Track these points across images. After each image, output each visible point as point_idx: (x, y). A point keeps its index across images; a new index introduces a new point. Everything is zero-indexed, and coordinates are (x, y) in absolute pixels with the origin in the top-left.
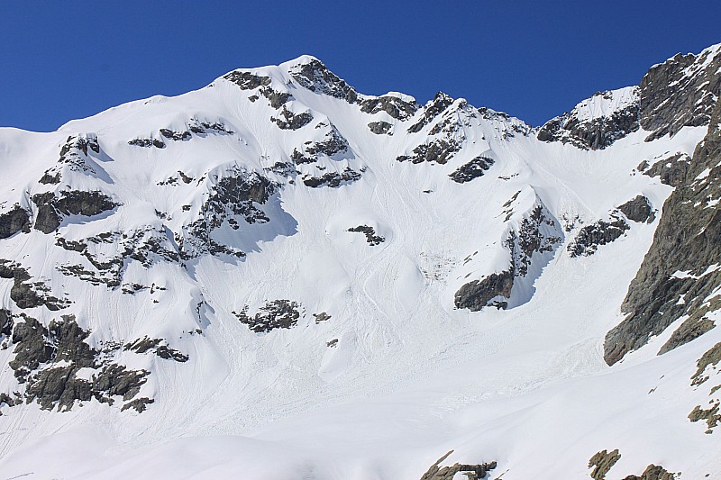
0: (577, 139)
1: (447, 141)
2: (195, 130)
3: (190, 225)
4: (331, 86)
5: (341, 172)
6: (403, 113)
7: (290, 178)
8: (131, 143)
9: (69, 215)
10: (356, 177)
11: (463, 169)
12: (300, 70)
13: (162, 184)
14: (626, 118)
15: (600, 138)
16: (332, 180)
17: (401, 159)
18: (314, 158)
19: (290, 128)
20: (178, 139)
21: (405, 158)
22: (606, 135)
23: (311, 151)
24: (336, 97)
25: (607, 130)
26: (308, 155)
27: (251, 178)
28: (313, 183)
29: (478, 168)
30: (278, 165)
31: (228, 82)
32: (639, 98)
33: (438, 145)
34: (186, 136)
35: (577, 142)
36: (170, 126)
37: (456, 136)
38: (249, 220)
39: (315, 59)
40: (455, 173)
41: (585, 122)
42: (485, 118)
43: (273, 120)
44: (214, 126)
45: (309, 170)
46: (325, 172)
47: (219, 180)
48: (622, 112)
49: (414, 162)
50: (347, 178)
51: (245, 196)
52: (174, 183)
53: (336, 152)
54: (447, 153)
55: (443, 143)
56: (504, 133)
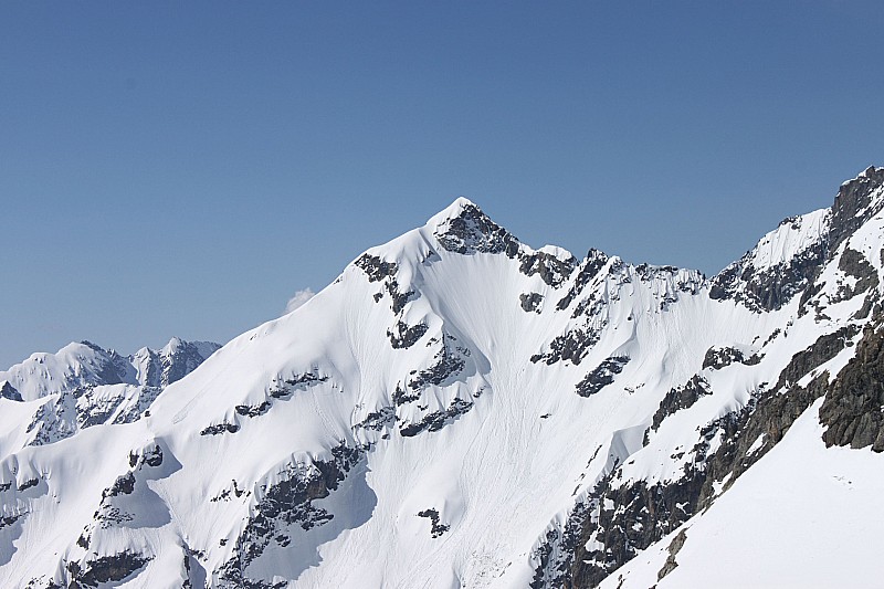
0: (750, 296)
1: (584, 331)
2: (276, 395)
3: (222, 568)
4: (488, 238)
5: (448, 406)
6: (557, 276)
7: (383, 432)
8: (203, 433)
9: (96, 585)
10: (466, 407)
11: (590, 378)
12: (448, 226)
13: (215, 500)
14: (808, 261)
15: (774, 294)
16: (434, 422)
17: (535, 359)
18: (416, 394)
19: (402, 346)
20: (255, 414)
21: (539, 357)
22: (783, 289)
23: (414, 385)
24: (495, 252)
25: (785, 281)
26: (410, 392)
27: (308, 473)
28: (411, 431)
29: (608, 373)
30: (371, 416)
31: (358, 269)
32: (828, 229)
33: (575, 337)
34: (264, 408)
35: (751, 300)
36: (247, 400)
37: (595, 322)
38: (306, 527)
39: (470, 203)
40: (582, 383)
41: (760, 272)
42: (643, 279)
43: (388, 334)
44: (302, 380)
45: (409, 413)
46: (426, 413)
47: (268, 491)
48: (804, 253)
49: (549, 363)
50: (454, 413)
51: (300, 498)
52: (227, 497)
53: (446, 376)
54: (582, 348)
55: (580, 334)
56: (662, 300)
